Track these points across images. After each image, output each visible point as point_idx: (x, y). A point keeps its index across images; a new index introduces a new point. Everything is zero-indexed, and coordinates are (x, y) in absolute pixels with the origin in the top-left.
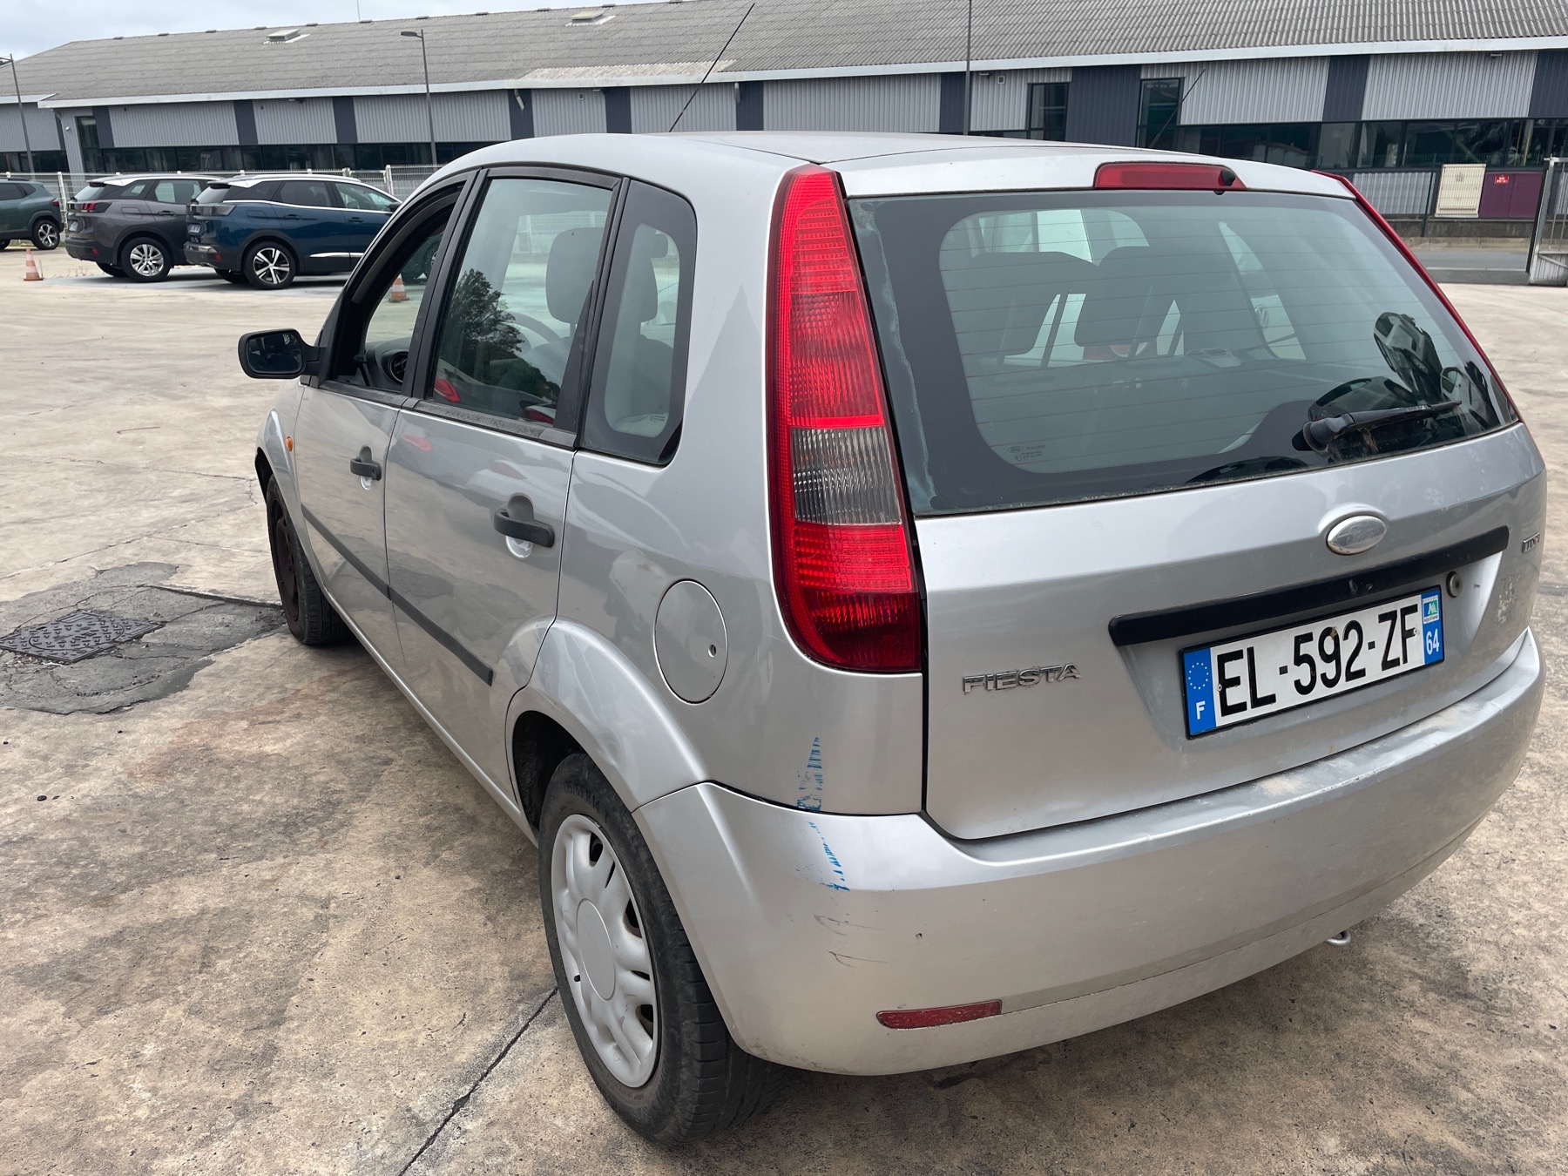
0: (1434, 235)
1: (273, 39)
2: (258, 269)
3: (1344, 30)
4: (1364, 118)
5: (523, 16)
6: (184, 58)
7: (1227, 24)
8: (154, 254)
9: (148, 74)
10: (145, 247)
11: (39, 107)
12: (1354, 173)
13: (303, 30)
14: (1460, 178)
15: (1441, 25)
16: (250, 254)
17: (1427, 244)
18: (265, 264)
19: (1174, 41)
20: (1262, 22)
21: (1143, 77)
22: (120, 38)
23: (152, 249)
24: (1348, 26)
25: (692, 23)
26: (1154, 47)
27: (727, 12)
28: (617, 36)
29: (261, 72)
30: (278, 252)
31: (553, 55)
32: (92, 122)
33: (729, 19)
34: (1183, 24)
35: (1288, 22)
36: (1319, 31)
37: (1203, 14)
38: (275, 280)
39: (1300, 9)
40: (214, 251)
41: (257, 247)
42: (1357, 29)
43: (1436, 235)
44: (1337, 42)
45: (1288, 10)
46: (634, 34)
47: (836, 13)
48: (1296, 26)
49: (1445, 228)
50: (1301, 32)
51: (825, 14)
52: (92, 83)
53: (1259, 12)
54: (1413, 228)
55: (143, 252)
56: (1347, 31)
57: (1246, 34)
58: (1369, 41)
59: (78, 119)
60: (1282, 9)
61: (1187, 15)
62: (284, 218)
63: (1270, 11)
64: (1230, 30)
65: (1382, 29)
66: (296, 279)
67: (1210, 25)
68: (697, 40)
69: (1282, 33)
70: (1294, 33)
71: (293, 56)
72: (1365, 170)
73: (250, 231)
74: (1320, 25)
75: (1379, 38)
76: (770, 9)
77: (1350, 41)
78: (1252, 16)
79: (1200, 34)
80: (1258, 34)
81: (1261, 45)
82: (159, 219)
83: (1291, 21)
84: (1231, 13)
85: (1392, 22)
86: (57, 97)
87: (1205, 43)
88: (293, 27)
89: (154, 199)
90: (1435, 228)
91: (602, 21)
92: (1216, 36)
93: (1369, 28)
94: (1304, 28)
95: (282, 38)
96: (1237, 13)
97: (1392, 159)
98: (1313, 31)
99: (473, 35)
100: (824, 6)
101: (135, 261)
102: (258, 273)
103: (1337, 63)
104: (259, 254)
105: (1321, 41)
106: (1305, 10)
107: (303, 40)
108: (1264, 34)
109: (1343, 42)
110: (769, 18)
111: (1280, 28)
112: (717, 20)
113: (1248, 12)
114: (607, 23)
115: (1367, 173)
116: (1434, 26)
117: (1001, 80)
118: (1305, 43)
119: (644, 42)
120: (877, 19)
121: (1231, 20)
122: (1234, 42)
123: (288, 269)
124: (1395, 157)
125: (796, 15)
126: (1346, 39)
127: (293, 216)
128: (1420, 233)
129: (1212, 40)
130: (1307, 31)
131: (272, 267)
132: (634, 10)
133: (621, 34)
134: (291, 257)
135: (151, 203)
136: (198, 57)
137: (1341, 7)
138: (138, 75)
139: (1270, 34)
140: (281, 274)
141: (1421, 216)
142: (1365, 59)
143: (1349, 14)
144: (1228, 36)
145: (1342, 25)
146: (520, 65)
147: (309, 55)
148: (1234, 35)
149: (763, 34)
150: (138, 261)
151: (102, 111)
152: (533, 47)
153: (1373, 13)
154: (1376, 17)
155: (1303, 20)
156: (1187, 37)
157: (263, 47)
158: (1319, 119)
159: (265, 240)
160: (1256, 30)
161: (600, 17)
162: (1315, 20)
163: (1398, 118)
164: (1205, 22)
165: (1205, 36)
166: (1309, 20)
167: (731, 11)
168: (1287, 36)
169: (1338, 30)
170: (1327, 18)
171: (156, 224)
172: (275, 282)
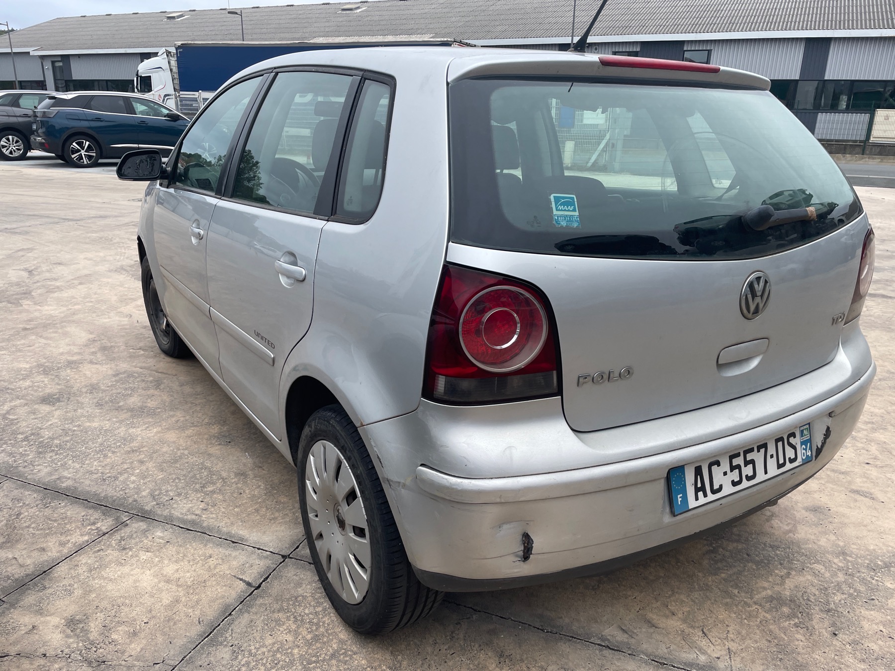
0: (871, 154)
1: (169, 18)
2: (73, 154)
3: (815, 22)
4: (826, 78)
5: (314, 7)
6: (117, 28)
7: (740, 17)
8: (17, 142)
9: (95, 37)
10: (10, 137)
11: (31, 54)
12: (818, 113)
13: (186, 13)
14: (887, 118)
15: (879, 20)
16: (68, 143)
17: (867, 159)
18: (78, 151)
19: (706, 27)
20: (762, 16)
21: (685, 49)
22: (84, 16)
23: (16, 138)
24: (818, 19)
25: (411, 12)
26: (693, 30)
27: (433, 6)
28: (366, 19)
29: (158, 37)
30: (88, 143)
31: (327, 30)
32: (61, 64)
33: (434, 10)
34: (712, 17)
35: (779, 16)
36: (799, 23)
37: (725, 11)
38: (85, 161)
39: (787, 9)
40: (43, 141)
41: (73, 139)
42: (824, 22)
43: (872, 154)
44: (811, 29)
45: (779, 9)
46: (377, 18)
47: (498, 7)
48: (784, 19)
49: (878, 150)
50: (787, 23)
51: (491, 8)
52: (63, 42)
53: (761, 10)
54: (858, 149)
55: (9, 141)
56: (817, 23)
57: (752, 24)
58: (831, 29)
59: (53, 63)
60: (776, 9)
61: (715, 12)
62: (92, 120)
63: (768, 10)
64: (742, 20)
65: (840, 22)
66: (100, 161)
67: (729, 17)
68: (413, 22)
69: (775, 23)
70: (783, 23)
71: (178, 28)
72: (825, 111)
73: (68, 128)
74: (800, 19)
75: (838, 28)
76: (460, 4)
77: (819, 29)
78: (756, 13)
79: (723, 23)
80: (760, 23)
81: (761, 30)
82: (21, 120)
83: (781, 16)
84: (743, 11)
85: (846, 18)
86: (42, 49)
87: (725, 28)
88: (181, 12)
89: (18, 106)
90: (871, 149)
91: (358, 11)
92: (733, 24)
93: (832, 21)
94: (790, 20)
95: (173, 18)
96: (747, 10)
97: (843, 105)
98: (795, 22)
99: (283, 17)
100: (491, 3)
101: (4, 147)
102: (73, 156)
103: (810, 42)
104: (74, 144)
105: (800, 28)
106: (791, 9)
107: (186, 19)
108: (764, 23)
109: (815, 29)
110: (458, 10)
111: (774, 20)
112: (426, 11)
113: (754, 10)
114: (362, 11)
115: (827, 113)
116: (874, 21)
117: (596, 49)
118: (790, 30)
119: (382, 23)
120: (523, 11)
121: (743, 15)
122: (745, 28)
123: (94, 154)
124: (845, 104)
125: (474, 8)
126: (817, 28)
127: (98, 119)
128: (861, 152)
129: (730, 26)
130: (791, 22)
131: (83, 152)
132: (379, 4)
133: (369, 18)
134: (97, 147)
135: (15, 109)
136: (125, 28)
137: (813, 8)
138: (90, 37)
139: (768, 24)
140: (90, 157)
141: (861, 142)
142: (828, 40)
143: (819, 12)
144: (741, 24)
145: (814, 19)
146: (307, 35)
147: (187, 28)
148: (744, 24)
149: (453, 19)
150: (6, 146)
151: (66, 58)
152: (315, 25)
153: (834, 12)
154: (836, 14)
155: (789, 16)
156: (714, 25)
157: (162, 22)
158: (797, 77)
159: (78, 134)
160: (759, 21)
161: (358, 8)
162: (797, 16)
163: (848, 79)
164: (726, 16)
165: (726, 24)
166: (793, 16)
167: (435, 6)
168: (779, 25)
169: (811, 22)
170: (805, 15)
171: (19, 123)
172: (85, 163)
